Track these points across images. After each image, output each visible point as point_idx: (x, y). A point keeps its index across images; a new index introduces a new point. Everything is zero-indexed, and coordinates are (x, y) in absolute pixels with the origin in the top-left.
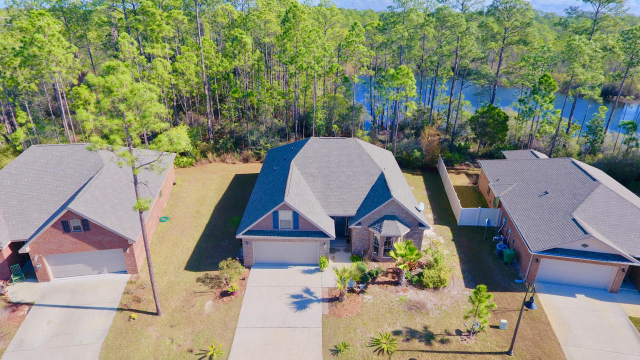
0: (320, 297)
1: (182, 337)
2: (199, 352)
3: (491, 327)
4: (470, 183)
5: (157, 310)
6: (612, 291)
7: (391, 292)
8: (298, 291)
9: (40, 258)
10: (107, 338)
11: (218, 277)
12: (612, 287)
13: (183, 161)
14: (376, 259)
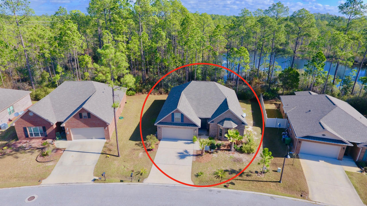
0: (192, 154)
1: (129, 166)
2: (136, 172)
3: (273, 171)
4: (276, 108)
5: (118, 154)
6: (339, 159)
7: (226, 154)
8: (181, 151)
9: (69, 129)
10: (97, 164)
11: (146, 144)
12: (339, 157)
13: (130, 93)
14: (221, 139)
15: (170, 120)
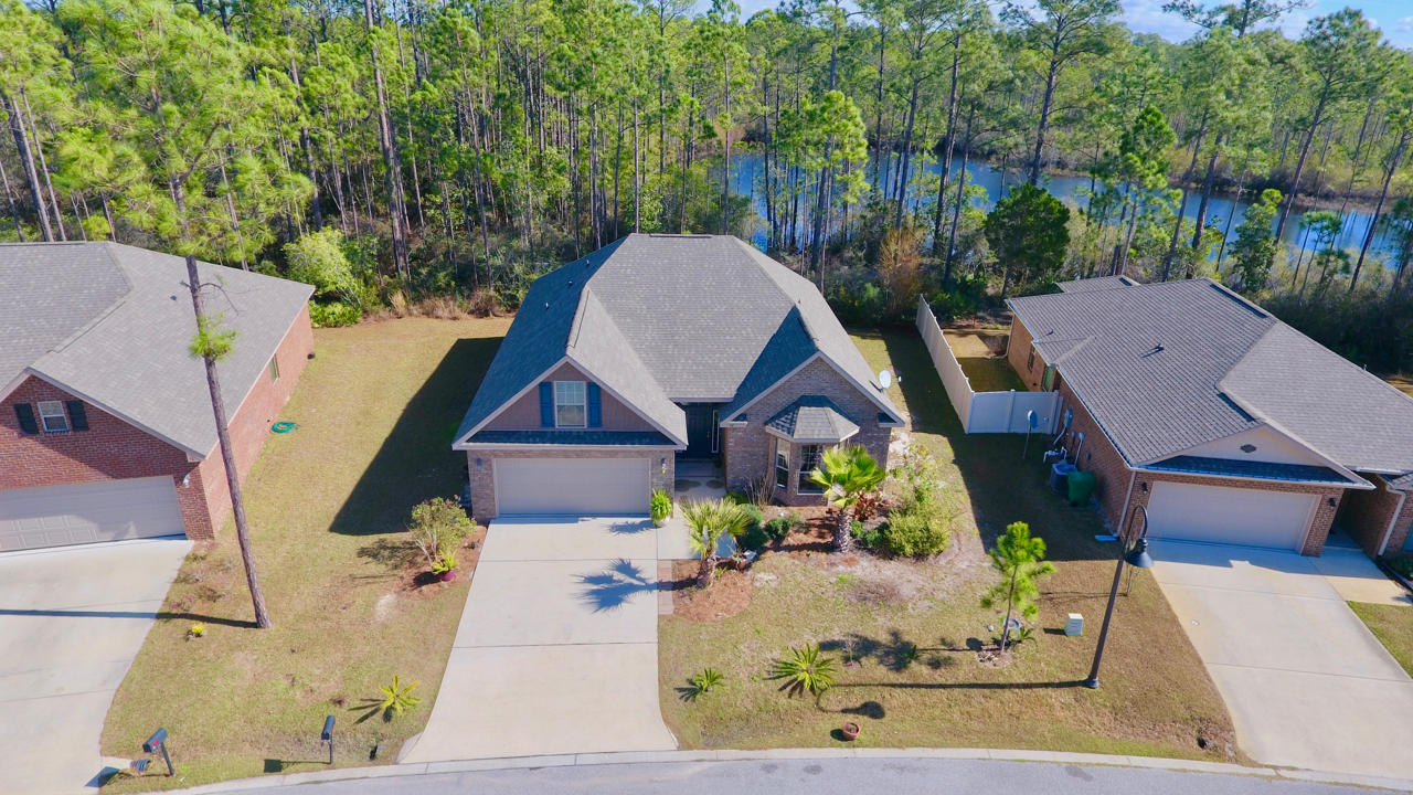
0: (654, 580)
1: (317, 672)
2: (358, 704)
3: (1047, 631)
4: (988, 353)
5: (258, 615)
6: (1306, 553)
7: (819, 565)
8: (600, 568)
10: (129, 679)
11: (411, 546)
12: (1307, 544)
13: (333, 314)
14: (782, 498)
15: (534, 423)
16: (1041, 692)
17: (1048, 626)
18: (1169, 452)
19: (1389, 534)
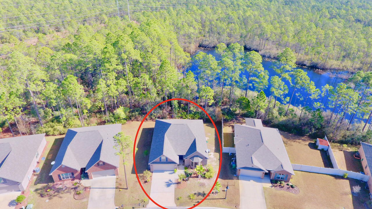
0: (174, 183)
1: (135, 196)
2: (141, 200)
3: (223, 191)
4: (232, 132)
5: (127, 188)
6: (261, 179)
7: (196, 180)
8: (167, 181)
9: (90, 173)
10: (115, 197)
11: (143, 176)
12: (262, 177)
14: (192, 168)
15: (159, 161)
16: (219, 200)
17: (223, 190)
18: (242, 167)
19: (272, 177)
